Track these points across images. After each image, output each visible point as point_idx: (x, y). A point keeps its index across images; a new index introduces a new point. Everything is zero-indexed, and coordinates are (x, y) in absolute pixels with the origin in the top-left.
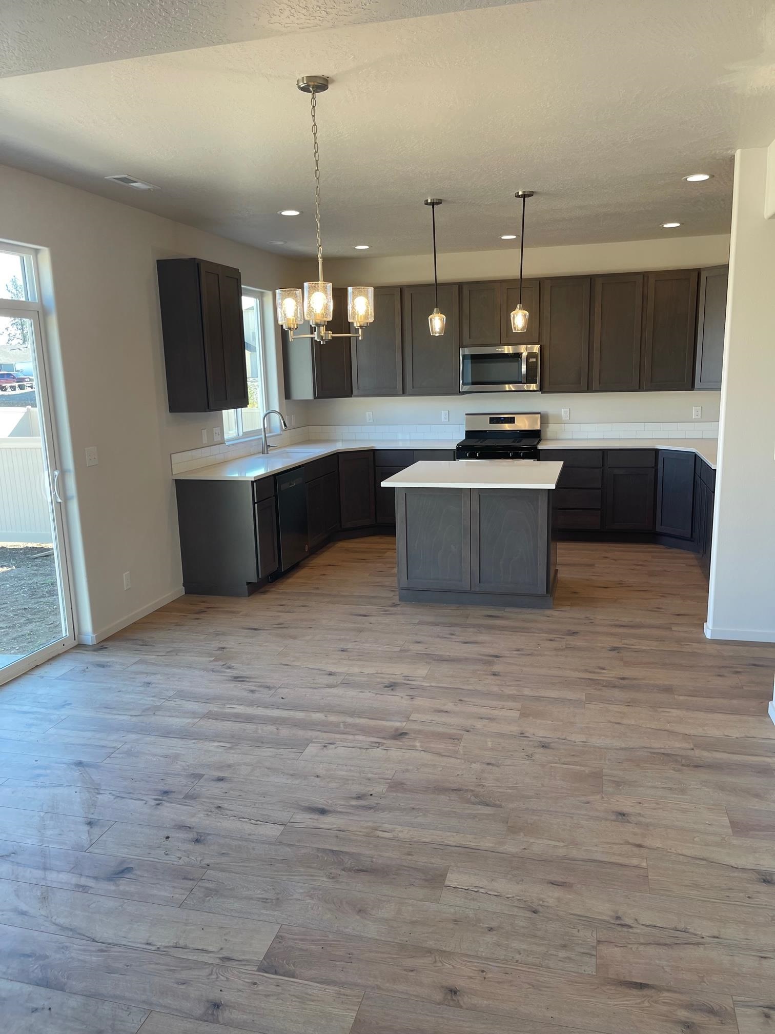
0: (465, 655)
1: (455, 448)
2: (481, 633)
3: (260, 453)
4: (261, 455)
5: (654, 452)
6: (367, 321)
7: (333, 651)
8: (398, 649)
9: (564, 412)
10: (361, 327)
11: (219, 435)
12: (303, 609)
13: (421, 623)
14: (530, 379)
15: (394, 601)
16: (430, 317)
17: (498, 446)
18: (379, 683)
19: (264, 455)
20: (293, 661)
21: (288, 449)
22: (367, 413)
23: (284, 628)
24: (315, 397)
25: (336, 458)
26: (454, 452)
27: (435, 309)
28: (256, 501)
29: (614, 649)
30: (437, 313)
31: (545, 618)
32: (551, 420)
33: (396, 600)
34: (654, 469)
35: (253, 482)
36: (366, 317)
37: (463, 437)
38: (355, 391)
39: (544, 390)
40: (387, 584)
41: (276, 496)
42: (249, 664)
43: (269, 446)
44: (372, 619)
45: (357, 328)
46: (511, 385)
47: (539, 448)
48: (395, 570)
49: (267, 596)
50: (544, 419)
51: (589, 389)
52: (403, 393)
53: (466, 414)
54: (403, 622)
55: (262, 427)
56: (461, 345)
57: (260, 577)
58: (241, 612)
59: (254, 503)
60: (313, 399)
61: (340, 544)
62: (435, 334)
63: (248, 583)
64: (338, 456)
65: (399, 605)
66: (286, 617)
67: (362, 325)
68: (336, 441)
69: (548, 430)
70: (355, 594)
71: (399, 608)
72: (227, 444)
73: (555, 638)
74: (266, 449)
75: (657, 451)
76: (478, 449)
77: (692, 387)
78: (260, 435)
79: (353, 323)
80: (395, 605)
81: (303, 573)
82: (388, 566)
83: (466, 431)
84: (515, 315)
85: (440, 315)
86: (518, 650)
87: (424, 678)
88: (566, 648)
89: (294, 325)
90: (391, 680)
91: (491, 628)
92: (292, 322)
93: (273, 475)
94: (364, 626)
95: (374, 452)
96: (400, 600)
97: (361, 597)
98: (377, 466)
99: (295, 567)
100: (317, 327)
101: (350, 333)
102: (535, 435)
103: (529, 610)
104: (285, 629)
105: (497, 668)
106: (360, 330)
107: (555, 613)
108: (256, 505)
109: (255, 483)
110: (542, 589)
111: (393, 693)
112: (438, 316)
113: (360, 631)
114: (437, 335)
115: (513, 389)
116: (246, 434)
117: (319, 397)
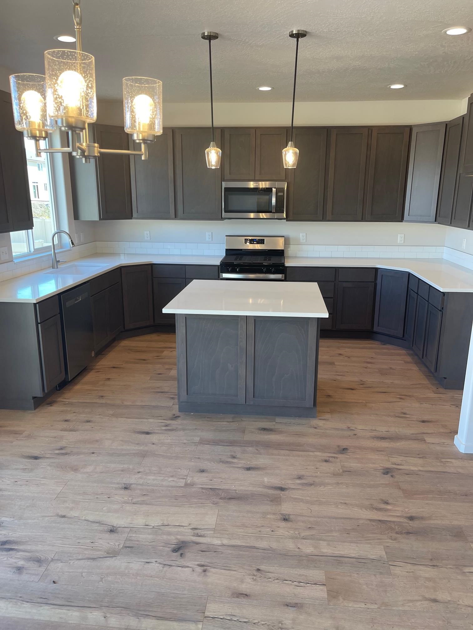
0: (250, 488)
1: (219, 264)
2: (260, 454)
3: (50, 267)
4: (52, 270)
5: (374, 270)
6: (153, 133)
7: (116, 489)
8: (182, 483)
9: (302, 236)
10: (144, 140)
11: (6, 254)
12: (88, 426)
13: (202, 442)
14: (279, 209)
15: (174, 412)
16: (206, 150)
17: (254, 263)
18: (167, 544)
19: (54, 269)
20: (72, 509)
21: (76, 263)
22: (145, 232)
23: (66, 454)
24: (100, 219)
25: (120, 270)
26: (218, 267)
27: (212, 143)
28: (39, 322)
29: (387, 472)
30: (213, 146)
31: (312, 430)
32: (291, 242)
33: (176, 410)
34: (374, 283)
35: (35, 304)
36: (152, 126)
37: (224, 254)
38: (135, 215)
39: (288, 219)
40: (166, 389)
41: (61, 313)
42: (21, 518)
43: (59, 261)
44: (154, 438)
45: (138, 141)
46: (263, 214)
47: (286, 266)
48: (174, 373)
49: (54, 408)
50: (287, 241)
51: (324, 219)
52: (175, 218)
53: (226, 236)
54: (185, 441)
55: (51, 244)
56: (223, 179)
57: (46, 391)
58: (24, 431)
59: (37, 324)
60: (99, 220)
61: (125, 343)
62: (212, 167)
63: (34, 398)
64: (121, 269)
65: (179, 417)
66: (69, 438)
67: (146, 138)
68: (118, 254)
69: (289, 249)
70: (138, 404)
71: (179, 421)
72: (16, 261)
73: (329, 457)
74: (55, 263)
75: (376, 269)
76: (238, 265)
77: (402, 220)
78: (49, 251)
79: (132, 135)
80: (175, 418)
81: (90, 377)
82: (167, 367)
83: (226, 249)
84: (287, 152)
85: (216, 148)
86: (300, 478)
87: (214, 530)
88: (344, 471)
89: (40, 131)
90: (179, 537)
91: (268, 445)
92: (37, 127)
93: (58, 294)
94: (146, 448)
95: (151, 266)
96: (180, 410)
97: (143, 407)
98: (154, 278)
99: (84, 371)
100: (70, 133)
101: (129, 150)
102: (280, 253)
103: (298, 421)
104: (66, 457)
105: (286, 508)
106: (143, 146)
107: (320, 423)
108: (39, 325)
109: (37, 305)
110: (309, 403)
111: (181, 562)
112: (215, 150)
113: (143, 455)
114: (213, 168)
115: (265, 217)
116: (37, 251)
117: (103, 219)
